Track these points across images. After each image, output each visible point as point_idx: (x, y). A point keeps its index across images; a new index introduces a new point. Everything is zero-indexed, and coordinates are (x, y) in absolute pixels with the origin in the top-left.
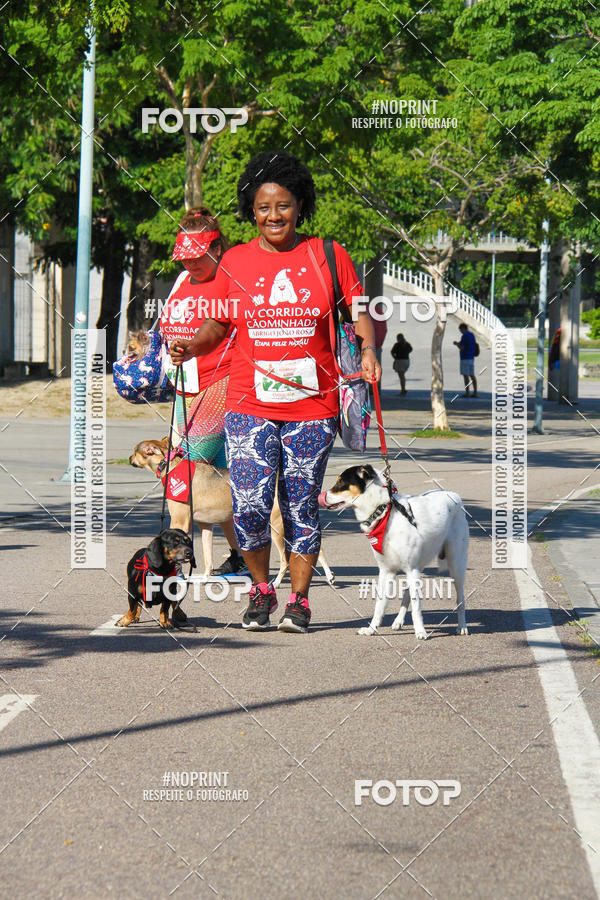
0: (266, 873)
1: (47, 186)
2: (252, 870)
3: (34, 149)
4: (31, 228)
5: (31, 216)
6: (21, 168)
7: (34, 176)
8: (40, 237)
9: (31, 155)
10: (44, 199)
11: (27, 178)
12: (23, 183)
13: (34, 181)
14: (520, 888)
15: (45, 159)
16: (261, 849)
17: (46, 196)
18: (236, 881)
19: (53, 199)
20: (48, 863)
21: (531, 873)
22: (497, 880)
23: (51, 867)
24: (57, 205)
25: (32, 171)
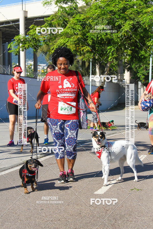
1: (144, 75)
3: (142, 69)
4: (141, 81)
5: (141, 79)
6: (139, 72)
7: (142, 73)
8: (142, 82)
9: (141, 70)
10: (143, 77)
11: (140, 73)
12: (140, 74)
13: (141, 74)
15: (143, 71)
17: (143, 76)
19: (144, 77)
24: (145, 77)
25: (141, 72)
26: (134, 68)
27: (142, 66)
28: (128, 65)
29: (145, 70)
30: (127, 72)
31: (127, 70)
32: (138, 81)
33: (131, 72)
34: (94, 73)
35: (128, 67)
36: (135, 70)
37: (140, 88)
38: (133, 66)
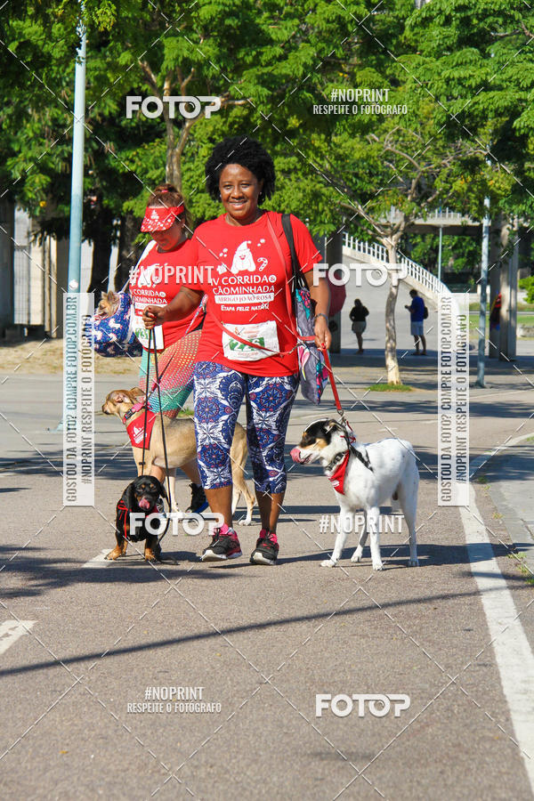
0: (239, 779)
1: (43, 168)
2: (227, 776)
3: (31, 135)
4: (29, 205)
5: (30, 195)
6: (20, 152)
7: (31, 160)
8: (37, 213)
9: (28, 141)
10: (41, 180)
11: (25, 161)
12: (21, 165)
13: (32, 164)
14: (466, 791)
15: (41, 144)
16: (236, 757)
17: (43, 177)
18: (213, 786)
19: (49, 179)
20: (46, 770)
21: (475, 779)
22: (446, 785)
23: (48, 774)
24: (51, 185)
25: (30, 154)
32: (12, 203)
37: (22, 248)
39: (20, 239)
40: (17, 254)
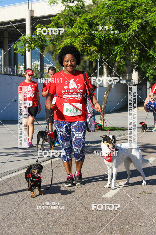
1: (152, 75)
3: (150, 69)
4: (149, 81)
5: (150, 79)
6: (148, 72)
7: (150, 73)
8: (151, 83)
9: (150, 70)
10: (152, 77)
11: (149, 73)
19: (153, 77)
25: (150, 72)
26: (143, 68)
27: (151, 66)
28: (136, 65)
29: (154, 70)
30: (136, 72)
31: (135, 70)
32: (146, 81)
33: (139, 72)
34: (101, 74)
35: (136, 67)
36: (143, 70)
37: (148, 89)
38: (141, 66)
39: (148, 87)
40: (147, 90)
